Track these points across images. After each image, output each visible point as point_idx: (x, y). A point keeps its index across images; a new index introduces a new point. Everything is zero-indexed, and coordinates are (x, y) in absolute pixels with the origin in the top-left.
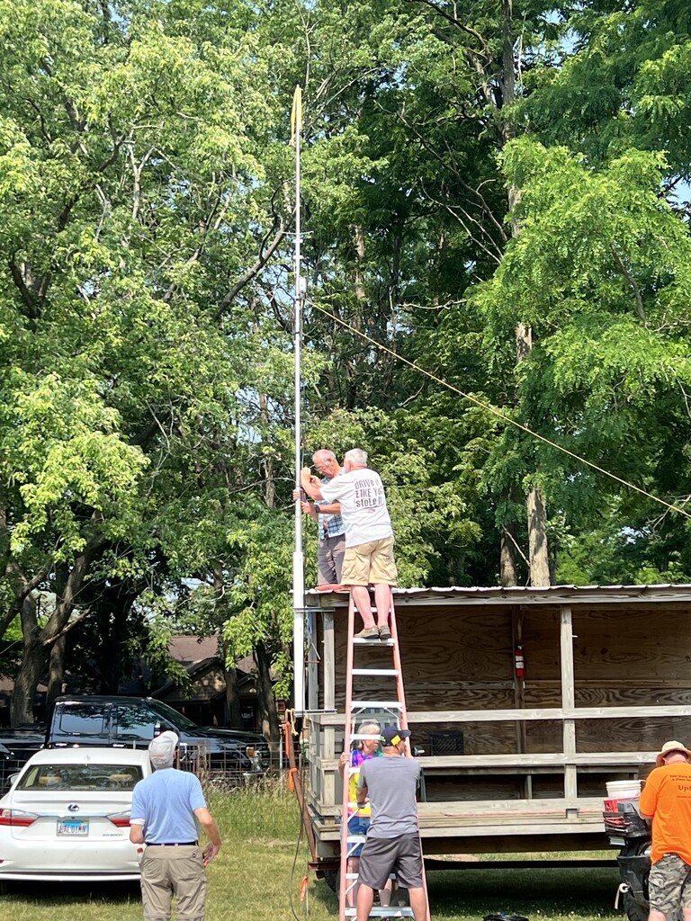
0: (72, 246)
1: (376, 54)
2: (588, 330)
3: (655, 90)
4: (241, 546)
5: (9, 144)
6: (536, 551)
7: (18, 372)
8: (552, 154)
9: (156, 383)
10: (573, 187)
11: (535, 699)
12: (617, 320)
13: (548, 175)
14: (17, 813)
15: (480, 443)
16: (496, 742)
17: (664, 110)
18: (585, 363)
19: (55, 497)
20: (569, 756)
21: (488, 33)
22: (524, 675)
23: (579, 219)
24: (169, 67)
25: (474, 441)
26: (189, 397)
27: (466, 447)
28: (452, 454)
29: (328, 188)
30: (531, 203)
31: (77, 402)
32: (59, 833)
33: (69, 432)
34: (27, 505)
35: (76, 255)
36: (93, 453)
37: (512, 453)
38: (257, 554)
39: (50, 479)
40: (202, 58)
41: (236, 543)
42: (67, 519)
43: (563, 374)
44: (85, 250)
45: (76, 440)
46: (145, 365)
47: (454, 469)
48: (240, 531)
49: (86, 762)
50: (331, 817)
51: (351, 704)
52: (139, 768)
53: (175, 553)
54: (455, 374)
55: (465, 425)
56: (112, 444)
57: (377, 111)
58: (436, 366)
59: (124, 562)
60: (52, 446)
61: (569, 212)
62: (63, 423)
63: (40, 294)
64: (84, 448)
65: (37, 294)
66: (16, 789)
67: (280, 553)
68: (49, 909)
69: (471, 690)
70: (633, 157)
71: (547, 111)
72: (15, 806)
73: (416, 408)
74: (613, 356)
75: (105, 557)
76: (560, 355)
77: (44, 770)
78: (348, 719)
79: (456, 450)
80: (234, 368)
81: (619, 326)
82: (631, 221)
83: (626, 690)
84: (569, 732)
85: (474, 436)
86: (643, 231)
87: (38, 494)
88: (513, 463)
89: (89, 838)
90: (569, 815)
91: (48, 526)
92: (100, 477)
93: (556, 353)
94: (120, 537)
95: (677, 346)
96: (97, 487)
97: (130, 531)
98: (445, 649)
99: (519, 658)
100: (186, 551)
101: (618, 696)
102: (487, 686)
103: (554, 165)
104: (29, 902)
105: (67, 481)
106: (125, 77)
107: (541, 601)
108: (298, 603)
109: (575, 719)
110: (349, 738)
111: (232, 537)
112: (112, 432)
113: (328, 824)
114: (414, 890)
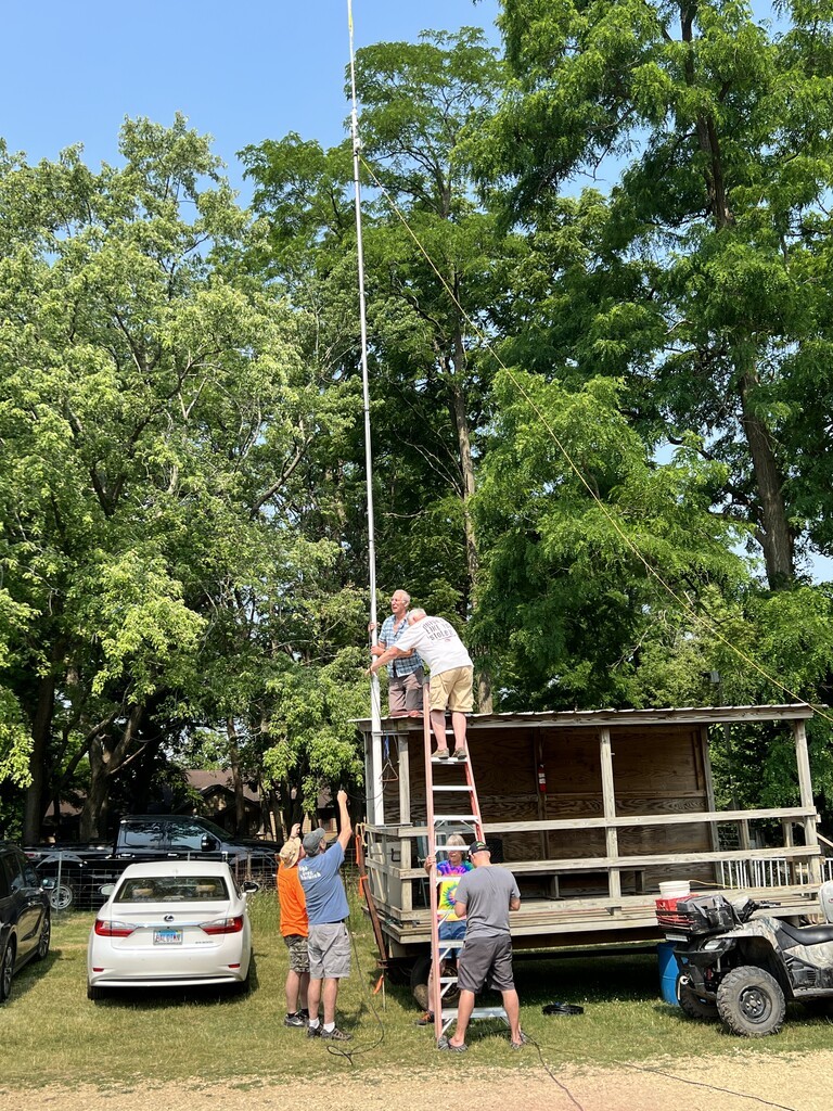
0: (147, 451)
2: (570, 512)
3: (604, 336)
4: (277, 691)
5: (99, 368)
7: (100, 552)
8: (534, 379)
9: (208, 565)
10: (557, 401)
13: (534, 395)
14: (117, 924)
16: (523, 848)
17: (612, 350)
18: (572, 538)
19: (132, 649)
20: (613, 860)
21: (442, 321)
22: (546, 789)
23: (565, 425)
26: (235, 575)
29: (338, 419)
31: (150, 575)
32: (156, 942)
33: (143, 598)
34: (107, 656)
35: (151, 458)
36: (164, 613)
39: (130, 634)
40: (253, 305)
41: (273, 689)
42: (139, 668)
43: (553, 547)
44: (159, 453)
45: (149, 605)
46: (198, 552)
48: (276, 680)
49: (175, 875)
50: (410, 922)
51: (433, 818)
52: (222, 878)
53: (223, 699)
56: (179, 609)
59: (183, 705)
60: (130, 610)
61: (555, 421)
62: (139, 591)
63: (114, 498)
64: (157, 610)
65: (111, 498)
66: (115, 901)
69: (502, 803)
72: (115, 918)
74: (594, 532)
75: (167, 702)
76: (548, 533)
77: (131, 883)
78: (427, 831)
81: (595, 510)
82: (602, 430)
84: (612, 837)
86: (610, 437)
87: (117, 647)
89: (184, 946)
90: (615, 913)
91: (124, 674)
92: (169, 634)
93: (545, 531)
94: (180, 685)
96: (167, 641)
97: (187, 681)
99: (542, 775)
102: (515, 799)
103: (537, 387)
104: (127, 1007)
105: (142, 636)
107: (585, 722)
108: (376, 727)
109: (618, 827)
110: (434, 848)
111: (269, 684)
112: (177, 599)
113: (408, 928)
114: (507, 992)
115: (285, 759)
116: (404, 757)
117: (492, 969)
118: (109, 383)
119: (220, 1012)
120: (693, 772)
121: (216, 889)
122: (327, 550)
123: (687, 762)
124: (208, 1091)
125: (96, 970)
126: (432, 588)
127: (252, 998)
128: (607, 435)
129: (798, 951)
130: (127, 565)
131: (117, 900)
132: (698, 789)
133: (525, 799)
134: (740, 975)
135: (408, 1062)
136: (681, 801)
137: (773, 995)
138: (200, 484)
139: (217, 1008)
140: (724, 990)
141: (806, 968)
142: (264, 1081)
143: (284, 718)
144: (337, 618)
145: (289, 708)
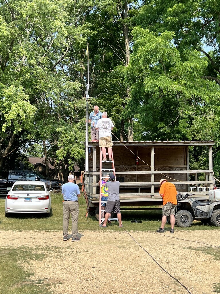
0: (17, 51)
1: (94, 3)
2: (154, 77)
3: (171, 16)
4: (60, 132)
6: (130, 135)
7: (1, 84)
8: (145, 31)
9: (37, 89)
10: (152, 40)
11: (141, 170)
12: (161, 75)
13: (145, 37)
14: (13, 196)
15: (117, 107)
16: (131, 180)
17: (173, 21)
18: (153, 86)
19: (14, 117)
20: (153, 183)
22: (138, 164)
23: (153, 48)
24: (45, 4)
25: (116, 107)
27: (114, 108)
28: (110, 110)
29: (81, 38)
30: (140, 44)
31: (18, 93)
33: (17, 101)
34: (6, 120)
35: (18, 54)
36: (23, 106)
37: (129, 110)
38: (64, 134)
39: (13, 113)
41: (59, 131)
42: (16, 123)
43: (147, 89)
44: (21, 52)
45: (18, 103)
47: (111, 114)
48: (59, 128)
49: (29, 184)
50: (95, 197)
51: (101, 169)
52: (43, 186)
54: (111, 90)
55: (114, 103)
56: (28, 104)
57: (90, 19)
58: (105, 87)
59: (30, 135)
60: (12, 104)
61: (151, 46)
62: (15, 98)
63: (5, 64)
64: (21, 105)
65: (4, 64)
67: (70, 134)
68: (22, 220)
69: (125, 167)
70: (166, 33)
71: (140, 20)
72: (13, 194)
73: (100, 98)
74: (161, 84)
75: (24, 134)
77: (17, 186)
78: (100, 173)
79: (111, 109)
80: (57, 86)
81: (162, 77)
82: (166, 50)
83: (163, 168)
84: (153, 177)
85: (116, 106)
86: (169, 52)
87: (8, 117)
88: (129, 112)
89: (32, 202)
90: (152, 197)
91: (11, 125)
92: (25, 113)
93: (146, 83)
94: (28, 129)
95: (175, 82)
96: (24, 115)
97: (30, 128)
98: (119, 157)
99: (137, 160)
100: (44, 133)
101: (161, 169)
102: (129, 166)
103: (146, 34)
104: (16, 218)
105: (17, 113)
106: (33, 5)
107: (147, 145)
108: (87, 144)
109: (154, 174)
110: (101, 177)
111: (57, 130)
112: (27, 101)
113: (94, 199)
114: (118, 214)
115: (63, 153)
116: (95, 153)
117: (114, 208)
118: (5, 29)
119: (43, 220)
120: (183, 160)
121: (41, 188)
122: (76, 85)
123: (182, 157)
124: (40, 232)
125: (8, 208)
126: (114, 97)
127: (51, 217)
128: (168, 51)
129: (199, 207)
130: (11, 90)
131: (13, 190)
132: (184, 165)
133: (132, 166)
134: (181, 212)
135: (91, 229)
136: (179, 168)
137: (189, 217)
138: (34, 63)
139: (42, 219)
140: (177, 216)
141: (201, 212)
142: (54, 231)
143: (62, 141)
144: (80, 108)
145: (64, 137)
